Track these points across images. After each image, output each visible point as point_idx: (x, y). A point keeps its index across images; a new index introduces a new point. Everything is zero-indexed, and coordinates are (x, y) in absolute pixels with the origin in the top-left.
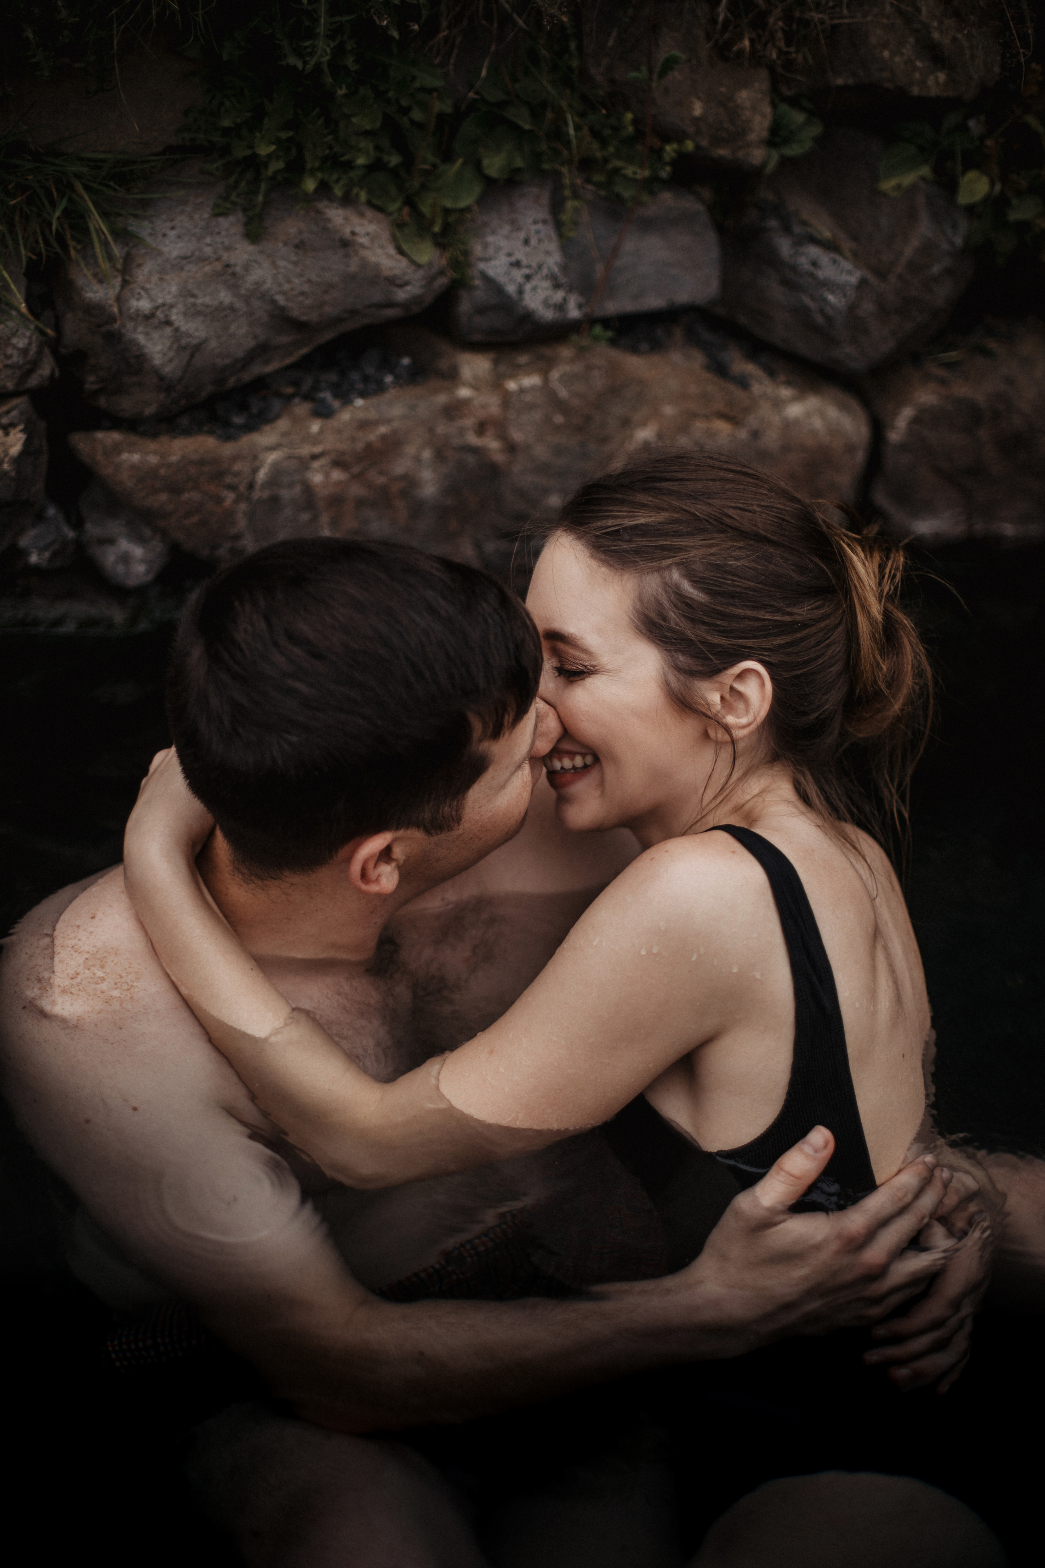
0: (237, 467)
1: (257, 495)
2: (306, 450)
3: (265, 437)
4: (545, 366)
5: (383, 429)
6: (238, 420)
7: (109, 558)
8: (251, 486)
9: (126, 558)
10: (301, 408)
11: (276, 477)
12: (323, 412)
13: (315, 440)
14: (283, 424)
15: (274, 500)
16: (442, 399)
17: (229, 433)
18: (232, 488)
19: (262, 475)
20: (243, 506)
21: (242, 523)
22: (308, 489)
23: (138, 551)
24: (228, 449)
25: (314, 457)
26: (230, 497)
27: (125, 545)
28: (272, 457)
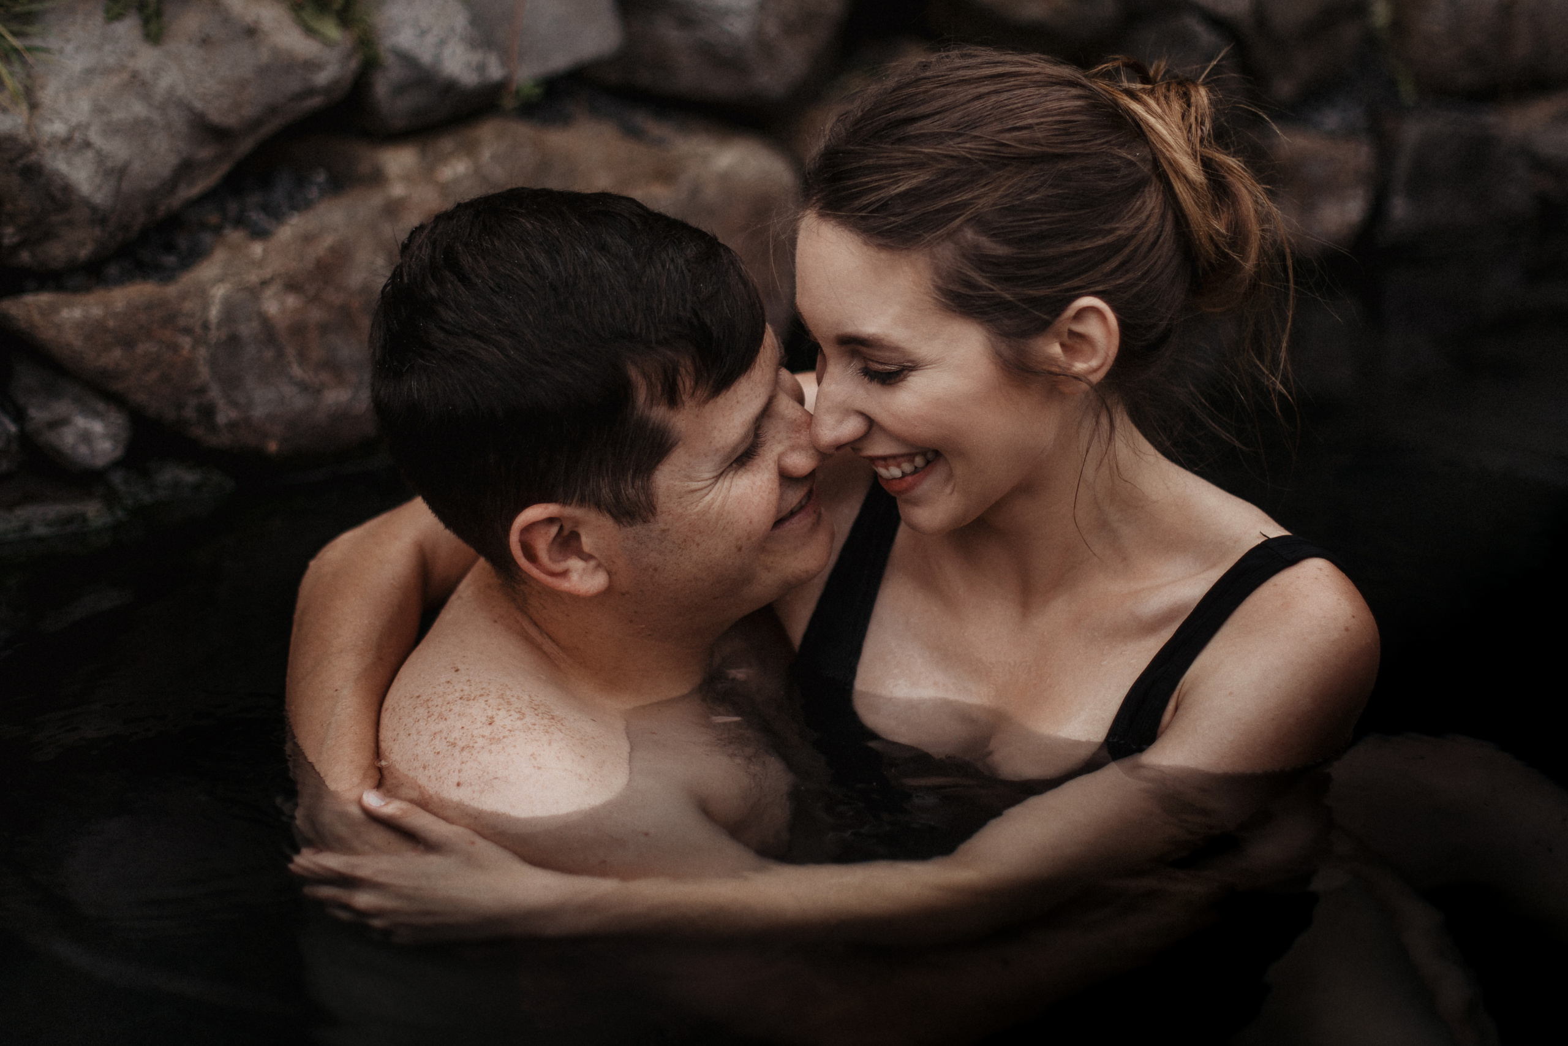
0: (188, 306)
1: (214, 335)
2: (253, 277)
3: (208, 271)
4: (470, 149)
5: (328, 241)
6: (170, 260)
7: (68, 439)
8: (206, 326)
9: (86, 437)
10: (235, 236)
11: (230, 314)
12: (260, 234)
13: (260, 264)
14: (220, 256)
15: (233, 341)
16: (376, 200)
17: (166, 275)
18: (187, 331)
19: (214, 313)
20: (202, 352)
21: (204, 372)
22: (265, 321)
23: (97, 427)
24: (171, 290)
25: (264, 283)
26: (186, 342)
27: (81, 422)
28: (219, 292)
